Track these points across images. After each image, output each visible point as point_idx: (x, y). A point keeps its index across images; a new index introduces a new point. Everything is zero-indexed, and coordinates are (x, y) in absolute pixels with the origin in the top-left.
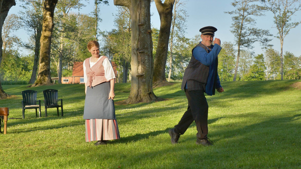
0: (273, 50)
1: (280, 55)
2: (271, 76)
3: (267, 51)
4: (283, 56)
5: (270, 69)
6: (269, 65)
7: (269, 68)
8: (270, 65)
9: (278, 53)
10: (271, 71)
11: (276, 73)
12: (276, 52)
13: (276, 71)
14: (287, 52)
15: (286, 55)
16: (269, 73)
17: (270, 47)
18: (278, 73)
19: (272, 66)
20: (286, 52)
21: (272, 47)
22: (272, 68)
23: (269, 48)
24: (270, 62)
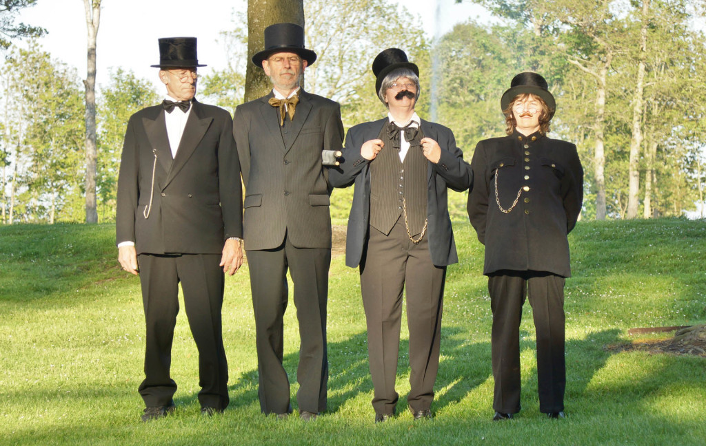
0: (48, 56)
1: (82, 88)
2: (33, 202)
3: (12, 60)
4: (98, 94)
5: (29, 164)
6: (22, 139)
7: (24, 156)
8: (26, 143)
9: (75, 76)
10: (34, 176)
11: (61, 189)
12: (61, 68)
13: (58, 178)
14: (120, 72)
15: (114, 90)
16: (24, 189)
17: (29, 37)
18: (72, 190)
19: (36, 148)
20: (115, 71)
21: (39, 40)
22: (39, 158)
23: (22, 43)
24: (25, 125)
